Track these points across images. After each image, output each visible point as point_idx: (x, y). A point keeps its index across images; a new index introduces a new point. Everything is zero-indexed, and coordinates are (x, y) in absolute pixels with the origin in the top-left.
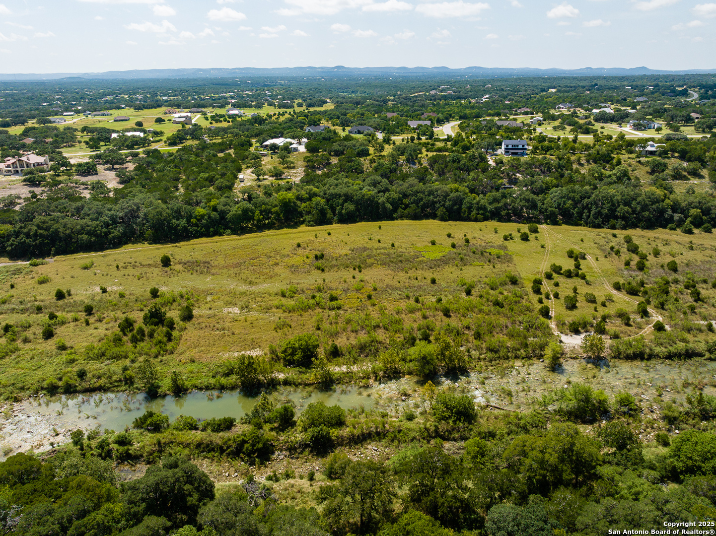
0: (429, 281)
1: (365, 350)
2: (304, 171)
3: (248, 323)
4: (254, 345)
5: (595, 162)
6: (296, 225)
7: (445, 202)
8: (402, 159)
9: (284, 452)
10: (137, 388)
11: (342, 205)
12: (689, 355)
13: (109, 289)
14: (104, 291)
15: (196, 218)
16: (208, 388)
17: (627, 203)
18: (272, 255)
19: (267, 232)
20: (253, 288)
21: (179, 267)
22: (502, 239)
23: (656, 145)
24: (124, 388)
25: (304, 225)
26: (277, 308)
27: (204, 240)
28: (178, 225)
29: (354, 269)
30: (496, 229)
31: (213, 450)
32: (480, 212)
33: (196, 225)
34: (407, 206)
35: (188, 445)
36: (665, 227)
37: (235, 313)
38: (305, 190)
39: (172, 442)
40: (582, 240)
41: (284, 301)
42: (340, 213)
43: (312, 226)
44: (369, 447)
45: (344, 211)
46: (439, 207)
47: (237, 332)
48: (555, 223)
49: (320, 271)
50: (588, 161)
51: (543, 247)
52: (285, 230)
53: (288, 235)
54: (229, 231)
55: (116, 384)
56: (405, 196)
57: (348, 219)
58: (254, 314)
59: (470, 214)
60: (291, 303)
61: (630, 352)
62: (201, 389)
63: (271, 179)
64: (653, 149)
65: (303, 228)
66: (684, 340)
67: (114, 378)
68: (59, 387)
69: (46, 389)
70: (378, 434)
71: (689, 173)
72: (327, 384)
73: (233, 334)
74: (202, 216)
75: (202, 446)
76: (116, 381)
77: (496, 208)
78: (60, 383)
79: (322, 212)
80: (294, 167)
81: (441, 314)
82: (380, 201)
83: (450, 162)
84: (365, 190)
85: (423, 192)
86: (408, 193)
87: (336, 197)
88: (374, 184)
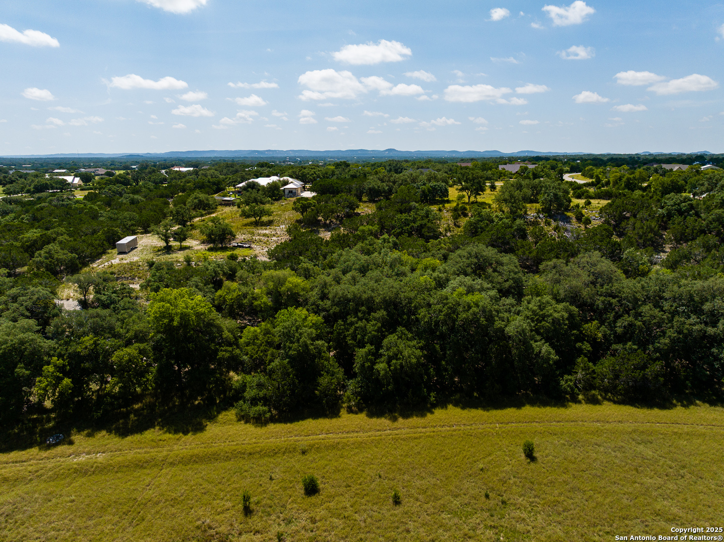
8: (532, 210)
11: (377, 342)
34: (598, 351)
45: (381, 366)
56: (587, 308)
63: (198, 247)
80: (270, 223)
82: (510, 330)
83: (669, 215)
84: (456, 289)
85: (657, 300)
86: (599, 302)
87: (356, 311)
88: (479, 268)
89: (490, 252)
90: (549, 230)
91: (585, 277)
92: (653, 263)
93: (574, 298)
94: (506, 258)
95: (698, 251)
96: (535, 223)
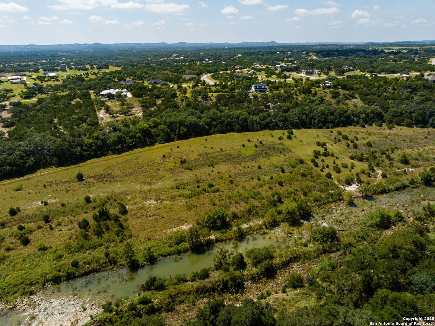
0: (257, 168)
1: (251, 213)
2: (142, 109)
3: (168, 209)
4: (181, 222)
5: (304, 94)
6: (152, 144)
7: (238, 121)
8: (200, 98)
9: (249, 282)
10: (121, 265)
11: (179, 128)
12: (404, 187)
13: (49, 202)
14: (46, 204)
15: (86, 145)
16: (170, 254)
17: (332, 114)
18: (150, 163)
19: (136, 151)
20: (153, 187)
21: (91, 180)
22: (278, 140)
23: (330, 83)
24: (111, 267)
25: (157, 143)
26: (180, 196)
27: (95, 160)
28: (76, 152)
29: (209, 166)
30: (271, 135)
31: (207, 291)
32: (258, 126)
33: (87, 150)
34: (215, 127)
35: (189, 293)
36: (351, 125)
37: (154, 204)
38: (152, 121)
39: (178, 293)
40: (318, 136)
41: (181, 191)
42: (179, 134)
43: (163, 143)
44: (294, 266)
45: (181, 132)
46: (235, 125)
47: (164, 215)
48: (299, 128)
49: (189, 170)
50: (300, 93)
51: (301, 141)
52: (147, 148)
53: (152, 151)
54: (110, 152)
55: (104, 265)
56: (213, 120)
57: (183, 137)
58: (167, 203)
59: (253, 127)
60: (186, 192)
61: (380, 190)
62: (166, 256)
63: (121, 116)
64: (329, 85)
65: (157, 145)
66: (398, 180)
67: (101, 261)
68: (61, 277)
69: (51, 280)
70: (295, 258)
71: (350, 96)
72: (241, 236)
73: (163, 217)
74: (91, 145)
75: (200, 290)
76: (103, 263)
77: (266, 123)
78: (61, 274)
79: (168, 134)
80: (133, 107)
81: (277, 185)
82: (201, 124)
83: (229, 98)
84: (190, 118)
85: (224, 116)
86: (215, 118)
87: (173, 124)
88: (192, 114)
89: (194, 110)
90: (204, 103)
91: (212, 114)
92: (225, 109)
93: (211, 118)
94: (197, 111)
95: (234, 106)
96: (201, 102)
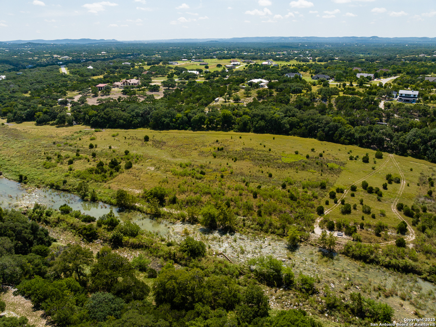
2: (254, 99)
3: (151, 176)
4: (142, 187)
6: (228, 130)
7: (325, 127)
8: (319, 97)
9: (101, 241)
10: (80, 194)
13: (112, 148)
15: (175, 118)
16: (105, 202)
18: (199, 144)
19: (210, 132)
20: (172, 160)
21: (151, 143)
22: (349, 159)
24: (75, 193)
25: (232, 131)
26: (172, 172)
29: (233, 160)
30: (351, 151)
33: (175, 123)
37: (150, 170)
41: (178, 169)
45: (257, 125)
47: (142, 179)
49: (213, 157)
51: (373, 168)
52: (221, 132)
53: (218, 135)
58: (158, 173)
59: (340, 138)
60: (180, 171)
63: (232, 102)
66: (414, 259)
68: (54, 186)
78: (56, 184)
79: (245, 124)
80: (250, 97)
87: (256, 116)
96: (317, 101)
